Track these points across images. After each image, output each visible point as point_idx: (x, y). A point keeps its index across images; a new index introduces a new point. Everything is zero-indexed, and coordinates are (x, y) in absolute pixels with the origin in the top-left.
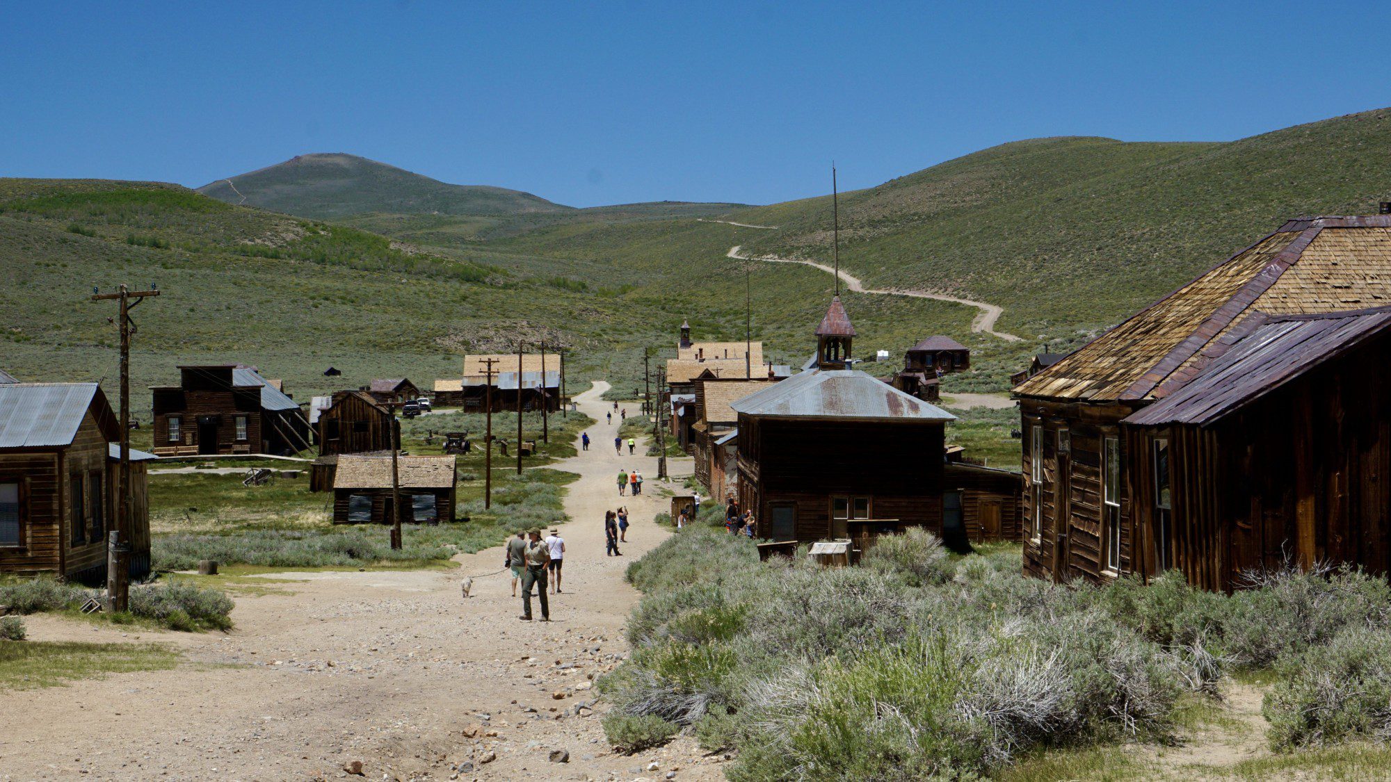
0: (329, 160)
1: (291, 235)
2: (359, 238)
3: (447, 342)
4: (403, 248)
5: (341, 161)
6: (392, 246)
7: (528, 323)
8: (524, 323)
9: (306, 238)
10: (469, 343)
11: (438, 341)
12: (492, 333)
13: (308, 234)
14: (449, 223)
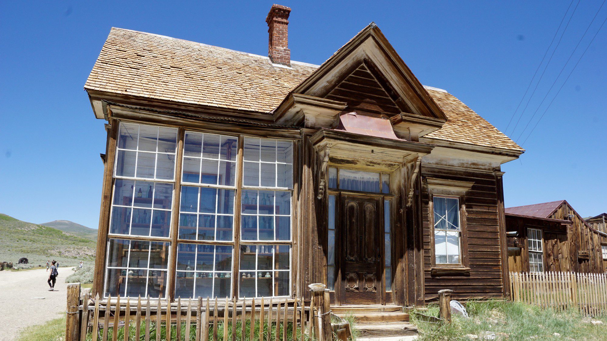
0: (64, 222)
1: (34, 228)
2: (54, 230)
3: (53, 252)
4: (66, 234)
5: (67, 222)
6: (63, 233)
7: (87, 248)
8: (86, 248)
9: (38, 229)
10: (61, 252)
11: (49, 251)
12: (72, 250)
13: (39, 228)
14: (88, 235)
